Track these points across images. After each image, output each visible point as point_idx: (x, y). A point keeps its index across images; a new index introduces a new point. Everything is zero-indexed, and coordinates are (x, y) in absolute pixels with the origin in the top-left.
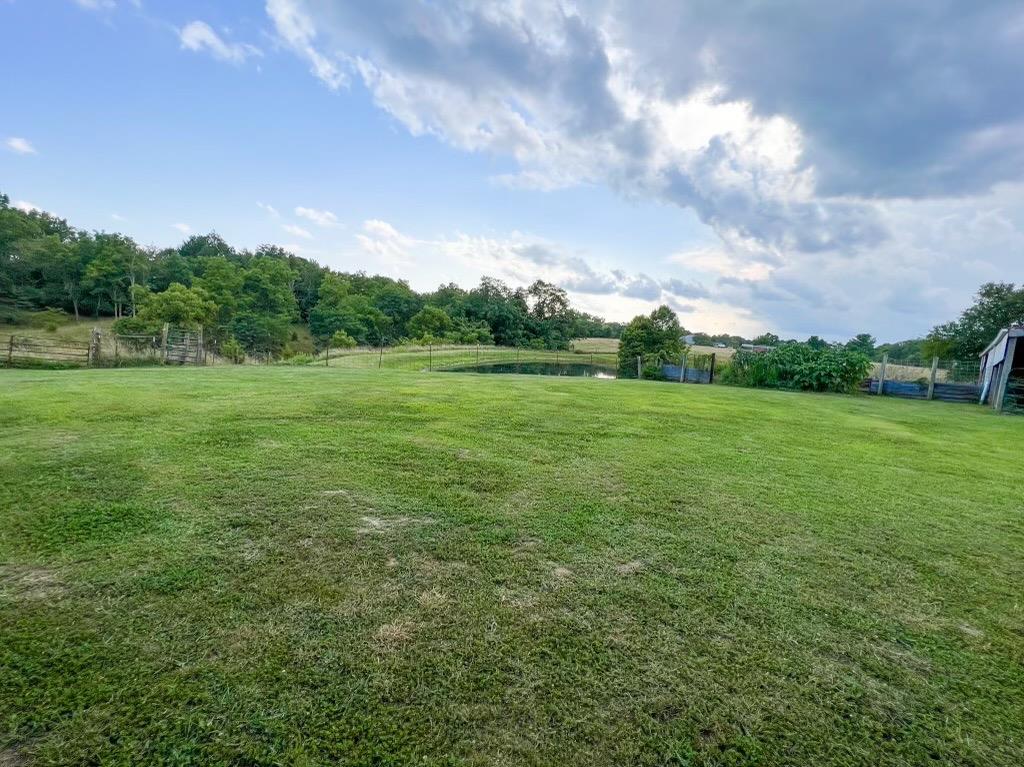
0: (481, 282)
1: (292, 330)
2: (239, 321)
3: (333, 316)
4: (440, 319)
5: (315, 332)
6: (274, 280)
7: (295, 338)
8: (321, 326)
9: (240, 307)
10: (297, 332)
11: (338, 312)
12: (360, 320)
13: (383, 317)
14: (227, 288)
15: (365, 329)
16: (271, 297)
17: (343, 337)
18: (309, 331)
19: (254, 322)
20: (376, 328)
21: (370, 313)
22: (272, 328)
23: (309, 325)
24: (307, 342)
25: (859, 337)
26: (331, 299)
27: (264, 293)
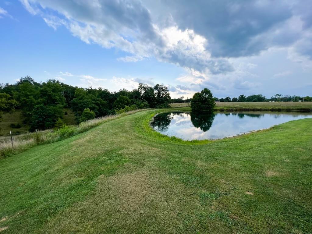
0: (139, 85)
1: (64, 111)
2: (37, 109)
3: (82, 102)
4: (127, 100)
5: (75, 110)
6: (53, 91)
7: (66, 114)
8: (77, 108)
9: (38, 103)
10: (67, 111)
11: (84, 101)
12: (94, 103)
13: (103, 102)
14: (31, 95)
15: (97, 107)
16: (53, 98)
17: (89, 111)
18: (72, 110)
19: (45, 109)
20: (101, 106)
21: (98, 100)
22: (55, 110)
23: (72, 108)
24: (71, 115)
25: (241, 95)
26: (80, 97)
27: (50, 96)
